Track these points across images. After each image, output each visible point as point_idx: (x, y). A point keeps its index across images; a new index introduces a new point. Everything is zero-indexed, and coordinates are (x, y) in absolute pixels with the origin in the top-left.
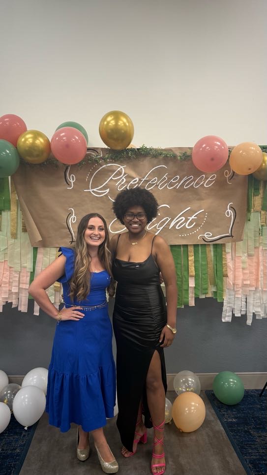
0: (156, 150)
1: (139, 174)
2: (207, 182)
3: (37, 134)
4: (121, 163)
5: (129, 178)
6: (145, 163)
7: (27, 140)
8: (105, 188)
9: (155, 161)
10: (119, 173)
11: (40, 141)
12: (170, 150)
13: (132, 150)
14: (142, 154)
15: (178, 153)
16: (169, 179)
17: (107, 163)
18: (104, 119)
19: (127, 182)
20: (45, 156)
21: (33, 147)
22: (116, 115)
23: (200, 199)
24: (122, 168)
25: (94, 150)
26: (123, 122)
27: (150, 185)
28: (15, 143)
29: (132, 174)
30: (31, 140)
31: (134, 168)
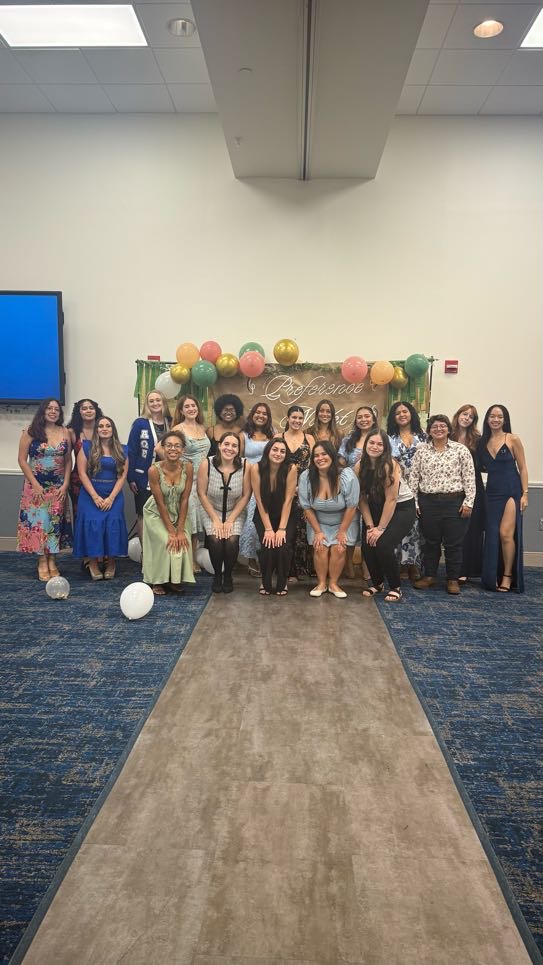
0: (316, 365)
1: (303, 383)
2: (357, 389)
3: (230, 357)
4: (290, 375)
5: (296, 385)
6: (308, 375)
7: (223, 362)
8: (277, 394)
9: (315, 373)
10: (288, 383)
11: (232, 362)
12: (327, 365)
13: (299, 365)
14: (305, 367)
15: (333, 367)
16: (327, 387)
17: (278, 374)
18: (278, 345)
19: (294, 389)
20: (236, 371)
21: (228, 366)
22: (286, 342)
23: (351, 402)
24: (290, 378)
25: (269, 365)
26: (290, 348)
27: (312, 392)
28: (214, 362)
29: (298, 383)
30: (226, 362)
31: (300, 378)
